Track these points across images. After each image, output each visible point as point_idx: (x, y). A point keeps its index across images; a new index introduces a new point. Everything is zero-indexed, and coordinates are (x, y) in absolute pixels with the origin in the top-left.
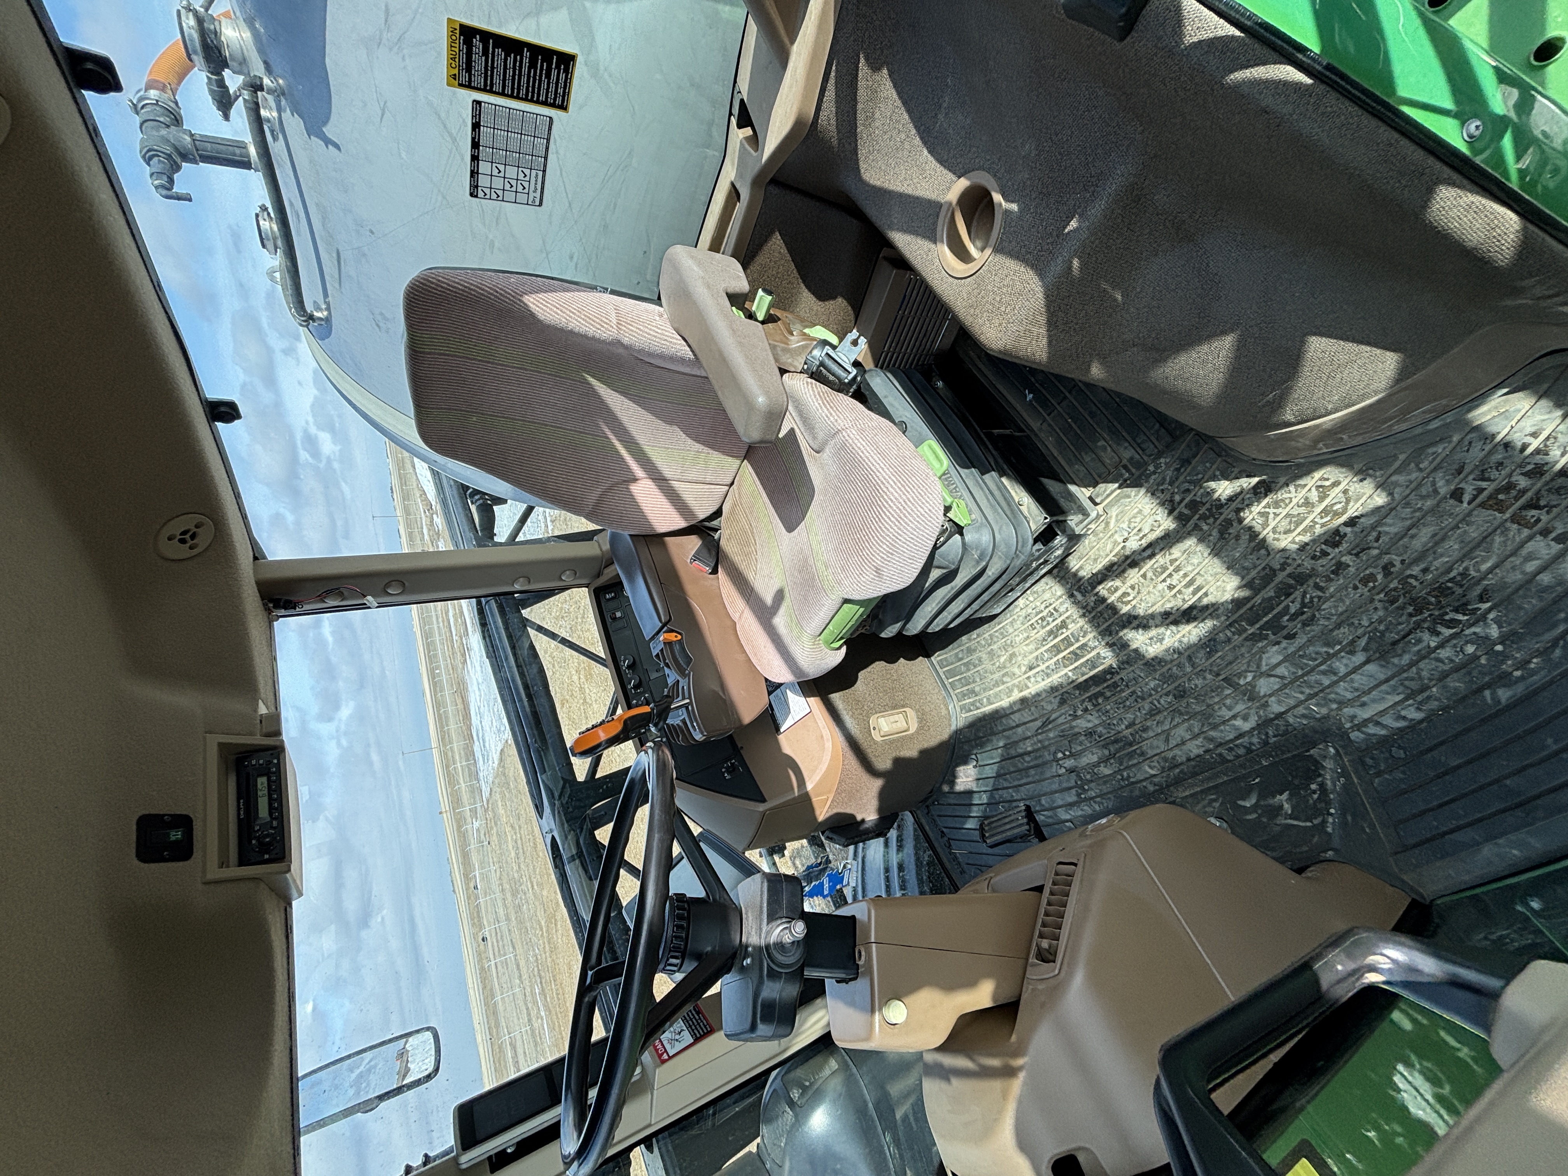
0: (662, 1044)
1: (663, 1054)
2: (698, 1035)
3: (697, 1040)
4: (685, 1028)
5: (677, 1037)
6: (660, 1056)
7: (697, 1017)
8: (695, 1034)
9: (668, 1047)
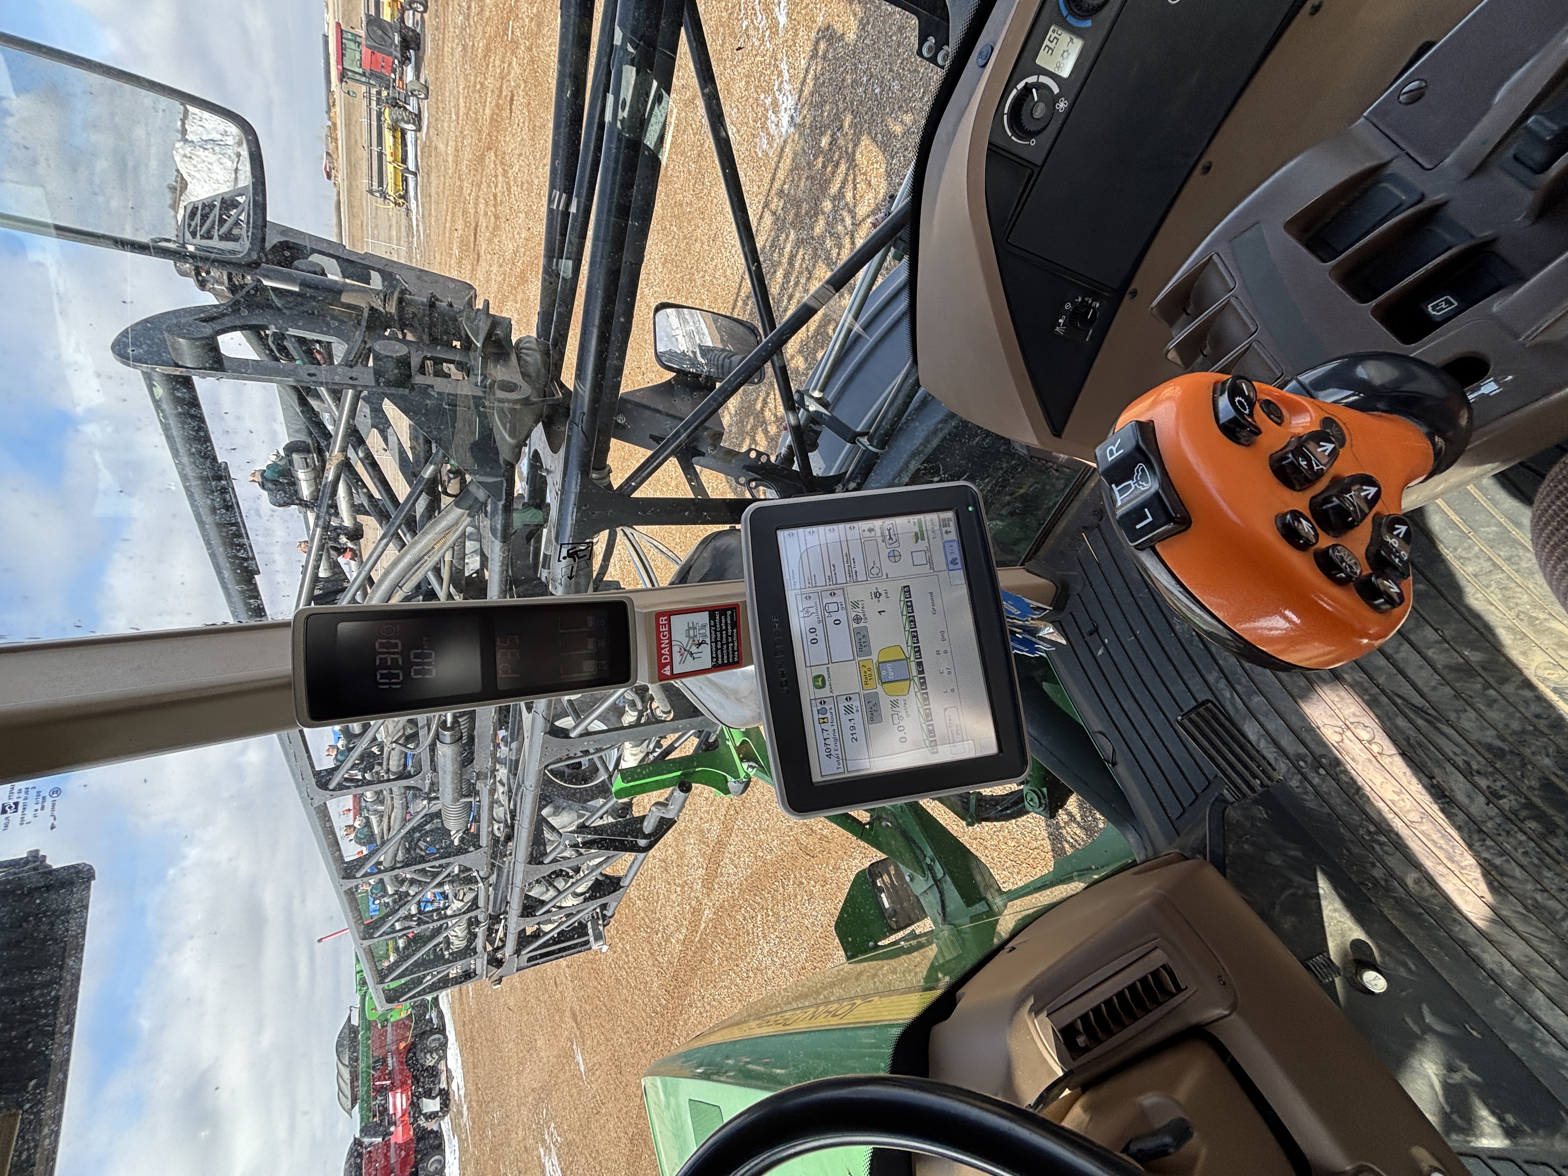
0: (671, 651)
1: (665, 665)
2: (720, 662)
3: (718, 666)
4: (708, 640)
5: (694, 649)
6: (662, 666)
7: (730, 631)
8: (717, 658)
9: (676, 657)
